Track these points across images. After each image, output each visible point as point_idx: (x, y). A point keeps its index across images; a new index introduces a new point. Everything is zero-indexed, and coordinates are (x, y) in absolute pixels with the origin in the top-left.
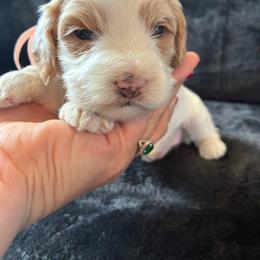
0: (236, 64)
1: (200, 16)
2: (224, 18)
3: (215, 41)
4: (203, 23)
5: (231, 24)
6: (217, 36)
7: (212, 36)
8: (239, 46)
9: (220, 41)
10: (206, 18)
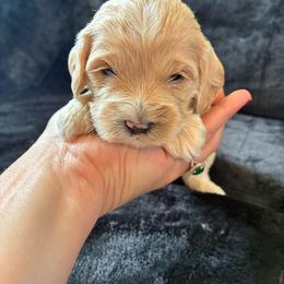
0: (274, 83)
1: (245, 37)
2: (267, 40)
3: (257, 61)
4: (247, 43)
5: (273, 46)
6: (259, 56)
7: (255, 55)
8: (279, 67)
9: (261, 61)
10: (250, 39)
